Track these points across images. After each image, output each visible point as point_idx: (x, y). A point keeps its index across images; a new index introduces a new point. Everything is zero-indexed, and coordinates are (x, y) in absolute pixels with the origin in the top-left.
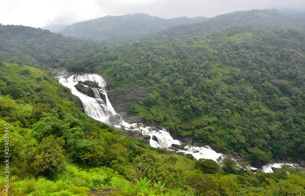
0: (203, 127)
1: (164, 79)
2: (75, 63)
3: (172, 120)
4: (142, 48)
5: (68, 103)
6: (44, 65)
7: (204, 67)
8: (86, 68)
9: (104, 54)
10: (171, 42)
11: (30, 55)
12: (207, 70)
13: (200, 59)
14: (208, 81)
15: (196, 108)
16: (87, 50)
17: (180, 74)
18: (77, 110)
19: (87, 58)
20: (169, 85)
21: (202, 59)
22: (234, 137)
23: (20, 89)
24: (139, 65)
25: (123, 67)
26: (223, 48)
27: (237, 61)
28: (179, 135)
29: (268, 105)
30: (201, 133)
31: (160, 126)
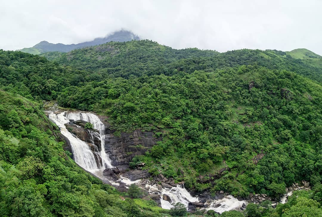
0: (223, 175)
1: (176, 124)
2: (68, 98)
3: (188, 172)
4: (149, 85)
5: (55, 143)
6: (36, 96)
7: (219, 108)
8: (80, 105)
9: (103, 89)
10: (183, 79)
11: (24, 83)
12: (223, 110)
13: (215, 99)
14: (225, 123)
15: (214, 154)
16: (83, 82)
17: (194, 116)
18: (65, 154)
19: (83, 92)
20: (182, 131)
21: (217, 99)
22: (254, 178)
23: (10, 119)
24: (145, 106)
25: (126, 108)
26: (236, 86)
27: (249, 100)
28: (197, 190)
29: (278, 139)
30: (222, 182)
31: (174, 181)
